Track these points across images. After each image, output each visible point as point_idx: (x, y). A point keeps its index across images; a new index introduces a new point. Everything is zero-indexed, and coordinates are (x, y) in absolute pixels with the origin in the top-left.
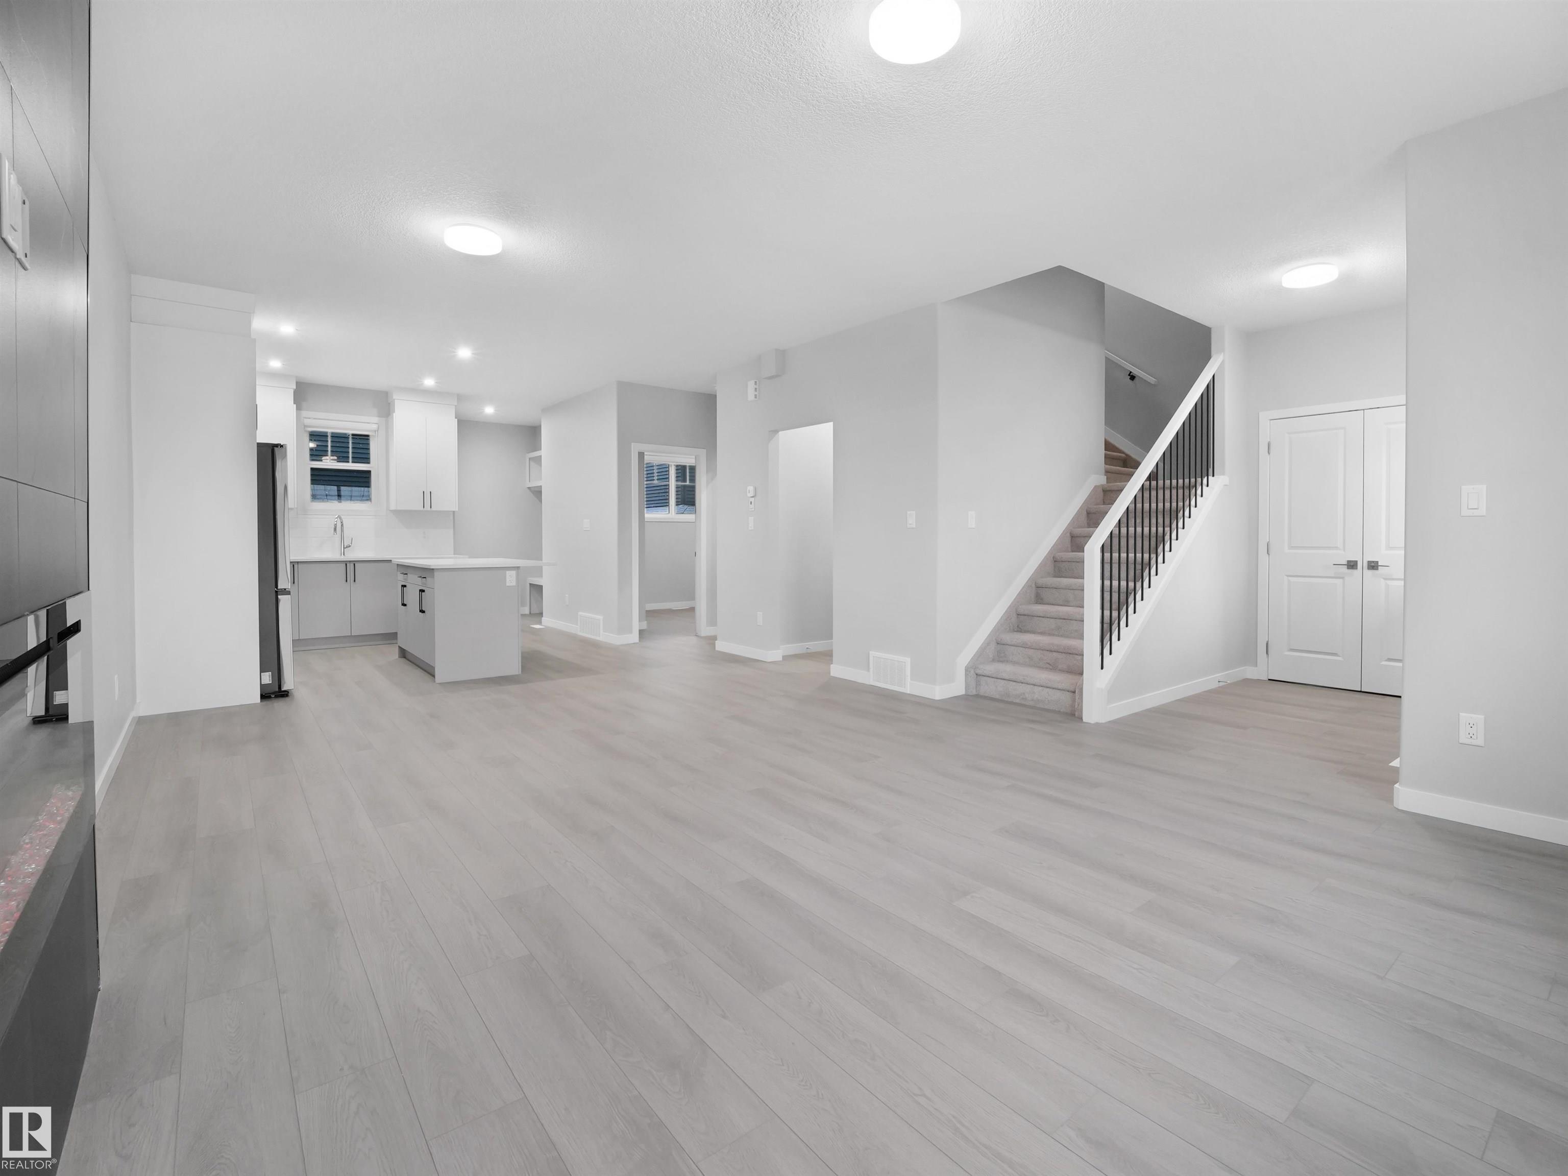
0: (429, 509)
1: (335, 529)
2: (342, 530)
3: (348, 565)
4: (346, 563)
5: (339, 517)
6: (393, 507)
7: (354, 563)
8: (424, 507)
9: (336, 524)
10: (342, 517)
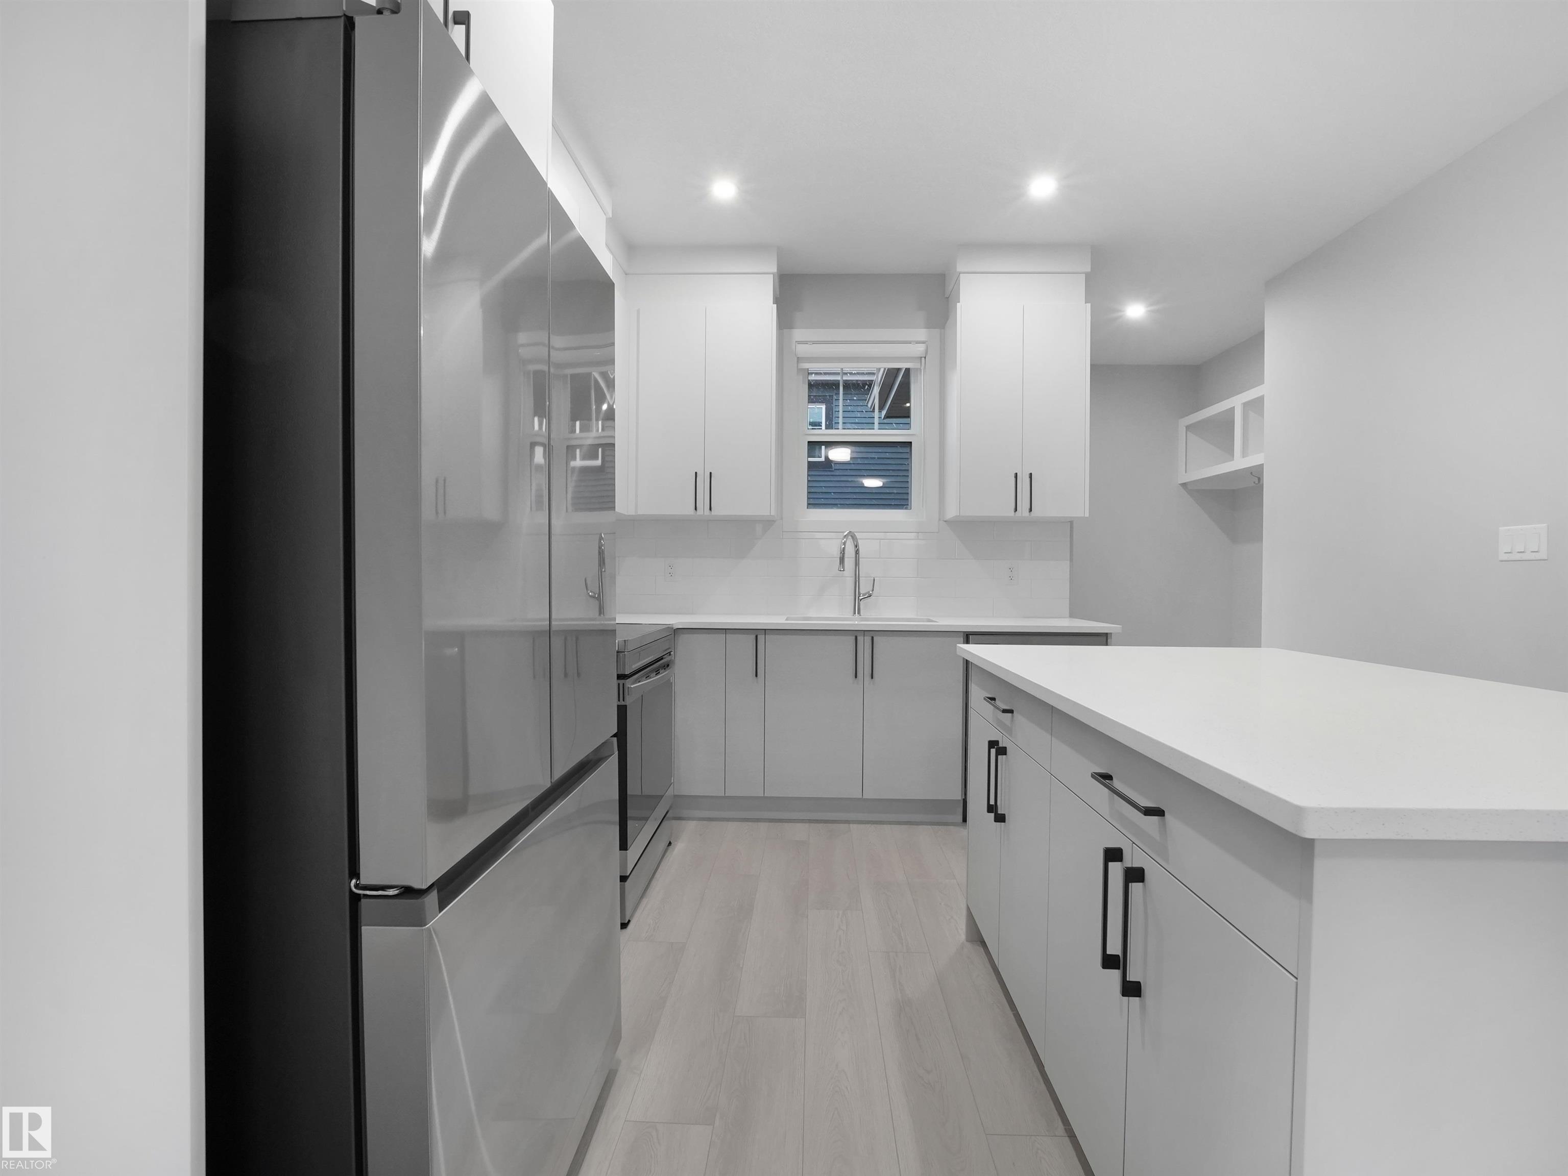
0: (1026, 513)
1: (842, 560)
2: (857, 563)
3: (860, 639)
4: (856, 635)
5: (852, 535)
6: (951, 512)
7: (872, 635)
8: (1016, 510)
9: (844, 548)
10: (858, 535)
